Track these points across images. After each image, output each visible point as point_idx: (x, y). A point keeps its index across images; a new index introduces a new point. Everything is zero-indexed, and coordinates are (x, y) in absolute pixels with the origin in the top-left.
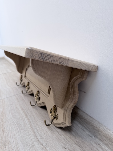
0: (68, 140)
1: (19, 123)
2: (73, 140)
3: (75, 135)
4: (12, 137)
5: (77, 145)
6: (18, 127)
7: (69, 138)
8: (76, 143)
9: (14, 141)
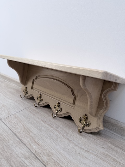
0: (102, 142)
1: (50, 135)
2: (106, 141)
3: (105, 137)
4: (51, 148)
5: (111, 144)
6: (51, 139)
7: (102, 140)
8: (109, 142)
9: (57, 152)
